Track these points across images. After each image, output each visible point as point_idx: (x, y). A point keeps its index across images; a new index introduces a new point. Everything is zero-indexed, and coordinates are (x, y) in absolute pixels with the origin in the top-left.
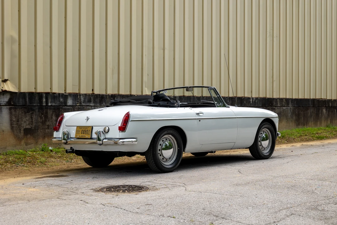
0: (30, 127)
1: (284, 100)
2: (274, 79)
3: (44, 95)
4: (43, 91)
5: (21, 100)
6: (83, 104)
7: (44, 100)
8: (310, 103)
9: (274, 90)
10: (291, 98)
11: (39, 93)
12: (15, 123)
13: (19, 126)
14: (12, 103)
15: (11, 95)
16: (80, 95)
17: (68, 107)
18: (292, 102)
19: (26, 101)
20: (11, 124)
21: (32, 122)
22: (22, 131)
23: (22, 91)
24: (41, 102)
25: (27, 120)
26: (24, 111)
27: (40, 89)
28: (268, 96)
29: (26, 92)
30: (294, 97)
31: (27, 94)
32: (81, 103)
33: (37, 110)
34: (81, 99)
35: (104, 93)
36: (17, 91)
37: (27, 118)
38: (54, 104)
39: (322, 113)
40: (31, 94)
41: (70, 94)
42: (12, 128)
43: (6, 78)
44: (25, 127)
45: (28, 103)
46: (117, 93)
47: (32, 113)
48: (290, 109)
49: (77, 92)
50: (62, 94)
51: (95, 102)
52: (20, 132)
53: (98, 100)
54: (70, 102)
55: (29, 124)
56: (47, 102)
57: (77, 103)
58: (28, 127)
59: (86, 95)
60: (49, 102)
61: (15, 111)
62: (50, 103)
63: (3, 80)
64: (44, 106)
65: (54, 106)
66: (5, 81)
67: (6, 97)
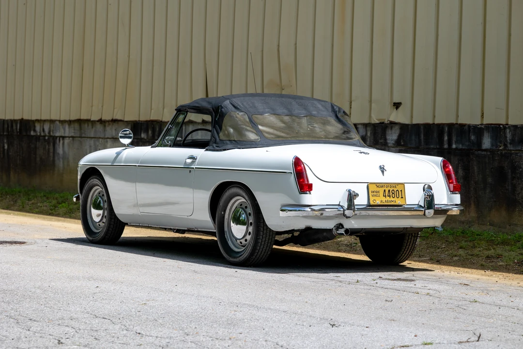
3: (446, 129)
4: (444, 122)
5: (413, 137)
6: (510, 147)
7: (446, 138)
11: (439, 125)
14: (402, 143)
15: (401, 129)
16: (505, 128)
17: (483, 153)
19: (420, 141)
23: (415, 122)
24: (441, 141)
27: (442, 118)
29: (421, 124)
31: (422, 127)
32: (505, 145)
34: (506, 137)
36: (408, 122)
38: (460, 146)
40: (427, 127)
41: (488, 127)
43: (395, 100)
45: (423, 143)
50: (475, 127)
54: (486, 142)
56: (450, 144)
57: (498, 144)
59: (515, 127)
60: (454, 142)
62: (454, 144)
63: (393, 104)
64: (446, 149)
65: (461, 150)
66: (397, 105)
67: (395, 133)
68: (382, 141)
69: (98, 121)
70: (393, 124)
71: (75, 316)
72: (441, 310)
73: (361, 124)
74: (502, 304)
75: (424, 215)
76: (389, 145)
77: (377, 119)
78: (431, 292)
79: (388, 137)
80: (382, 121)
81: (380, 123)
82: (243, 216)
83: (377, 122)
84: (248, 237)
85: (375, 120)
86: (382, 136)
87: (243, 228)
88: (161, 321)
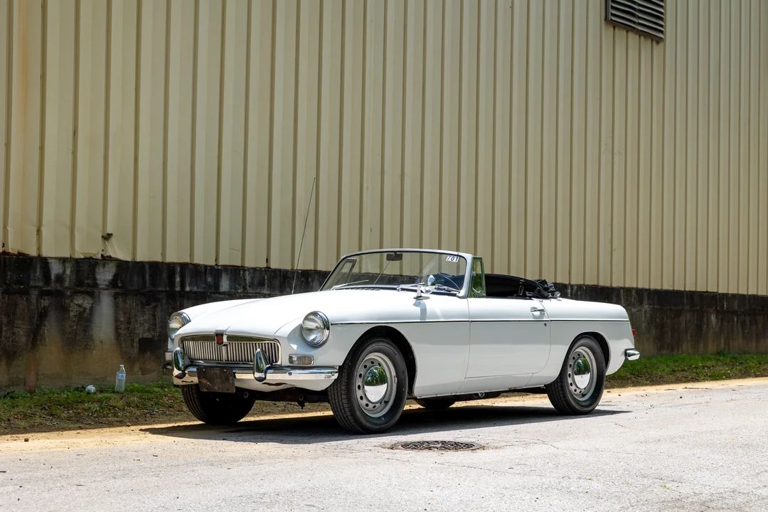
0: (151, 337)
1: (634, 292)
2: (615, 246)
3: (179, 269)
4: (175, 261)
5: (135, 278)
6: (250, 290)
7: (178, 279)
8: (685, 301)
9: (614, 271)
10: (647, 287)
11: (169, 264)
12: (123, 326)
13: (131, 333)
14: (120, 285)
15: (118, 266)
16: (244, 270)
17: (220, 295)
18: (649, 298)
19: (144, 281)
20: (117, 329)
21: (155, 325)
22: (136, 345)
23: (139, 259)
24: (172, 283)
25: (145, 320)
26: (141, 302)
27: (172, 257)
28: (602, 283)
29: (146, 262)
30: (653, 287)
31: (147, 266)
32: (244, 288)
33: (164, 301)
34: (245, 280)
35: (289, 268)
36: (129, 259)
37: (146, 317)
38: (195, 289)
39: (708, 325)
40: (155, 266)
41: (226, 268)
42: (118, 335)
43: (109, 231)
44: (141, 337)
45: (148, 285)
46: (312, 268)
47: (156, 306)
48: (646, 312)
49: (239, 264)
50: (212, 268)
51: (271, 287)
52: (133, 346)
53: (277, 282)
54: (225, 285)
55: (149, 330)
56: (183, 284)
57: (237, 286)
58: (147, 335)
59: (255, 269)
60: (187, 284)
61: (125, 301)
62: (188, 286)
64: (179, 292)
65: (195, 292)
66: (107, 237)
67: (109, 272)
68: (89, 281)
70: (106, 259)
73: (56, 258)
76: (101, 287)
77: (83, 254)
79: (98, 277)
80: (88, 256)
81: (85, 258)
83: (82, 257)
85: (79, 255)
86: (89, 275)
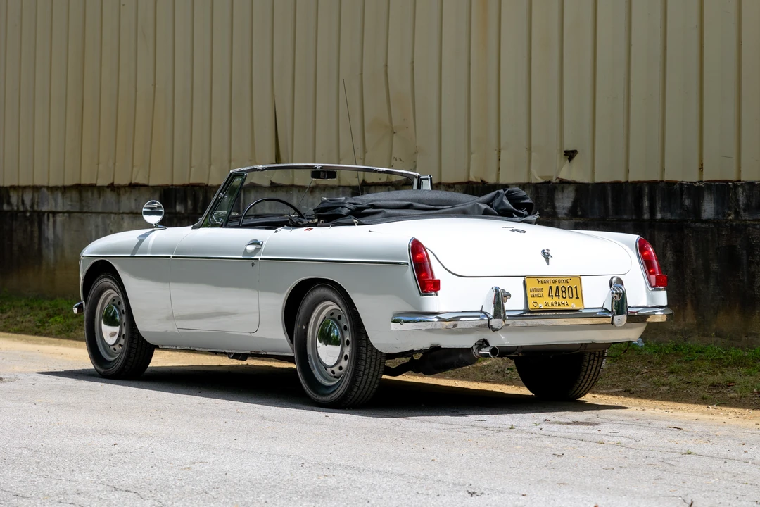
3: (647, 190)
5: (596, 204)
6: (745, 216)
7: (646, 204)
11: (635, 184)
14: (580, 213)
15: (577, 191)
16: (736, 187)
17: (703, 225)
19: (606, 208)
23: (598, 179)
24: (639, 210)
29: (608, 183)
31: (609, 188)
32: (737, 213)
34: (738, 201)
36: (588, 180)
38: (668, 216)
40: (618, 187)
41: (709, 185)
43: (567, 146)
45: (611, 212)
50: (690, 186)
54: (708, 209)
56: (652, 212)
57: (726, 211)
59: (752, 184)
60: (658, 209)
62: (659, 212)
63: (563, 153)
64: (647, 220)
65: (669, 221)
66: (570, 155)
67: (568, 197)
68: (548, 210)
69: (108, 187)
70: (564, 183)
71: (84, 489)
72: (636, 467)
73: (515, 184)
74: (729, 456)
75: (612, 323)
76: (560, 216)
77: (541, 177)
78: (623, 441)
79: (557, 204)
80: (547, 180)
81: (545, 182)
82: (335, 333)
83: (540, 180)
84: (344, 364)
85: (537, 178)
86: (547, 202)
87: (336, 350)
88: (213, 493)
